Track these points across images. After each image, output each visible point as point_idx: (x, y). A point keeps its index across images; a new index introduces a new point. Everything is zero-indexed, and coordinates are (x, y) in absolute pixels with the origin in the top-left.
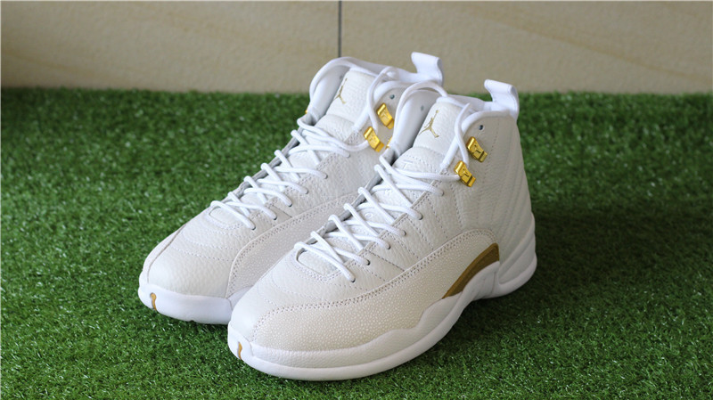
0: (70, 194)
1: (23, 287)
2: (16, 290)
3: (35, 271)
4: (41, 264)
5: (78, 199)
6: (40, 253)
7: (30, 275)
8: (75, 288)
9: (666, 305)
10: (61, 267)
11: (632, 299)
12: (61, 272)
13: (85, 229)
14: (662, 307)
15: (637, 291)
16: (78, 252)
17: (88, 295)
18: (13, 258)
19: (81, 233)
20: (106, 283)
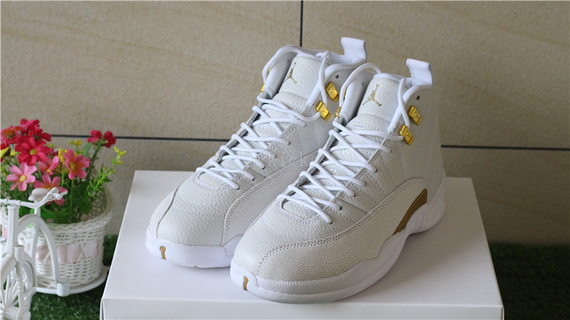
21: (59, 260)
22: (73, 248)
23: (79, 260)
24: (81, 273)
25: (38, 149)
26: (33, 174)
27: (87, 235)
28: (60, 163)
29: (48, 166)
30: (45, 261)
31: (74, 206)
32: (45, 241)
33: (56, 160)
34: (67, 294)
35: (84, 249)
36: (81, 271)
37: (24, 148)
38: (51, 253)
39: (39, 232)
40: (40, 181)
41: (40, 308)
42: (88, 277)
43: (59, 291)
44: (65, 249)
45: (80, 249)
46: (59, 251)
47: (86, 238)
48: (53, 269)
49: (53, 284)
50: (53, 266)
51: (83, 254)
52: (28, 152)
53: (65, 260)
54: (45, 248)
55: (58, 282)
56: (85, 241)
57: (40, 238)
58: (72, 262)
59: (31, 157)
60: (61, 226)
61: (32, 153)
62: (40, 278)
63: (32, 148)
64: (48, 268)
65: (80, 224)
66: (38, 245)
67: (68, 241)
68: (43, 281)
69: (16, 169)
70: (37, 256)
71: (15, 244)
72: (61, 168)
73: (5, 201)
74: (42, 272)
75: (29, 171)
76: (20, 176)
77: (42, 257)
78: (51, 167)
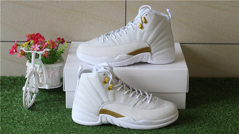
1: (36, 128)
2: (34, 129)
4: (41, 122)
5: (51, 105)
6: (40, 119)
7: (38, 125)
8: (51, 128)
9: (221, 132)
10: (47, 123)
11: (211, 131)
16: (52, 119)
17: (55, 130)
18: (33, 120)
19: (52, 114)
20: (60, 126)
21: (47, 77)
22: (51, 73)
23: (53, 77)
24: (54, 82)
25: (41, 39)
26: (39, 47)
27: (56, 69)
28: (48, 44)
29: (43, 46)
31: (52, 59)
32: (43, 70)
33: (46, 43)
34: (49, 89)
35: (55, 74)
36: (54, 81)
37: (36, 38)
38: (44, 74)
39: (41, 66)
40: (41, 49)
41: (40, 95)
42: (56, 84)
43: (47, 87)
44: (49, 72)
45: (54, 74)
46: (47, 73)
47: (56, 70)
48: (45, 80)
52: (37, 39)
53: (49, 77)
54: (42, 73)
55: (47, 84)
57: (41, 69)
58: (51, 77)
59: (38, 41)
60: (48, 65)
61: (39, 40)
62: (41, 83)
63: (39, 38)
64: (43, 80)
65: (54, 65)
66: (40, 72)
67: (50, 70)
68: (41, 85)
69: (33, 46)
70: (39, 76)
71: (34, 66)
72: (48, 46)
73: (31, 51)
74: (40, 81)
75: (37, 47)
76: (34, 49)
77: (41, 76)
78: (45, 45)
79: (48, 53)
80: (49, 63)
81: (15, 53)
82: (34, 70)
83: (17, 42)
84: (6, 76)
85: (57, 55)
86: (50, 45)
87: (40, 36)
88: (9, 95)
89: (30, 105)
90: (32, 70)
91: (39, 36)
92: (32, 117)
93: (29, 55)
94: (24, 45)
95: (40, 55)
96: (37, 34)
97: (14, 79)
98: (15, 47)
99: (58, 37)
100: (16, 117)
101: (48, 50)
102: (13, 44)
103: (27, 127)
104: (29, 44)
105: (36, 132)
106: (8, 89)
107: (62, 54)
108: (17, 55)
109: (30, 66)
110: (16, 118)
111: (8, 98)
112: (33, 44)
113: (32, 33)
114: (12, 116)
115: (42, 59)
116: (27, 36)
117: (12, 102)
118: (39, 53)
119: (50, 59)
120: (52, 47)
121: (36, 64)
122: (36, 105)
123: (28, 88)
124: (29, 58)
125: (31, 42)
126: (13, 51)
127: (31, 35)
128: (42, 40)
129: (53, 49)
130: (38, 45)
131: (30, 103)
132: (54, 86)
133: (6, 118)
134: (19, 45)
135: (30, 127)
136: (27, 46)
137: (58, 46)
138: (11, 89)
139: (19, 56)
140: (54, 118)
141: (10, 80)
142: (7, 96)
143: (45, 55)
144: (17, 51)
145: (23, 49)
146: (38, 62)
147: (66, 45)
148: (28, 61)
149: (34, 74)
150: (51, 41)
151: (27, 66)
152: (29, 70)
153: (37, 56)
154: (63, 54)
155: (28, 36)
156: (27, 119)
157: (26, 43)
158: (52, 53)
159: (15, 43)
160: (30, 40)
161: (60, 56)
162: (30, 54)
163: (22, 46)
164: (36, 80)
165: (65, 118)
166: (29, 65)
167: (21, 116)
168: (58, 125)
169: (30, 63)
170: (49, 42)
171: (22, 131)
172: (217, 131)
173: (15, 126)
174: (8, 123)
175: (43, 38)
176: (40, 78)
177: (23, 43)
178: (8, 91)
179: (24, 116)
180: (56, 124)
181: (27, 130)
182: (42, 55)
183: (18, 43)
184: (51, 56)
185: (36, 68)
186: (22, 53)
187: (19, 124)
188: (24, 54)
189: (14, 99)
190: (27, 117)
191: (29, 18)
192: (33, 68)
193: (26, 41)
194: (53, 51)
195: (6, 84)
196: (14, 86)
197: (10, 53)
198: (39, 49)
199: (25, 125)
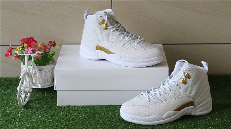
0: (41, 102)
1: (30, 124)
2: (28, 125)
3: (33, 120)
4: (35, 119)
5: (44, 103)
6: (34, 116)
7: (32, 121)
8: (44, 124)
10: (40, 119)
11: (191, 124)
12: (40, 120)
13: (46, 110)
14: (198, 125)
15: (192, 122)
16: (44, 116)
17: (48, 125)
18: (27, 117)
20: (52, 122)
21: (40, 78)
22: (44, 73)
23: (46, 77)
24: (46, 82)
25: (33, 42)
26: (32, 50)
27: (48, 69)
28: (40, 47)
29: (36, 49)
30: (35, 78)
31: (44, 61)
32: (36, 71)
33: (39, 46)
34: (42, 88)
35: (47, 74)
36: (46, 81)
37: (29, 42)
38: (37, 75)
39: (34, 68)
40: (34, 52)
41: (34, 94)
42: (48, 83)
43: (40, 87)
44: (41, 73)
46: (39, 74)
47: (48, 71)
48: (38, 80)
49: (38, 85)
50: (38, 79)
51: (47, 76)
52: (30, 43)
53: (42, 77)
54: (35, 74)
55: (40, 84)
56: (47, 72)
57: (34, 70)
58: (43, 78)
59: (31, 44)
60: (40, 66)
61: (31, 43)
62: (34, 83)
63: (31, 42)
64: (36, 80)
65: (46, 66)
66: (33, 73)
67: (42, 71)
68: (35, 84)
69: (26, 49)
70: (33, 76)
71: (27, 67)
72: (40, 49)
73: (24, 54)
74: (34, 81)
75: (30, 50)
76: (27, 51)
77: (34, 77)
78: (37, 48)
79: (40, 55)
80: (42, 65)
81: (10, 56)
82: (28, 71)
83: (12, 45)
84: (3, 78)
85: (49, 57)
86: (42, 48)
87: (33, 40)
88: (6, 94)
89: (24, 103)
90: (25, 71)
91: (31, 40)
92: (26, 114)
93: (23, 58)
94: (18, 48)
95: (33, 57)
96: (30, 38)
97: (9, 80)
98: (10, 51)
99: (50, 40)
100: (12, 114)
101: (40, 52)
102: (8, 48)
103: (21, 124)
104: (23, 47)
105: (30, 128)
106: (4, 90)
107: (53, 56)
108: (13, 58)
109: (24, 68)
110: (12, 116)
111: (4, 97)
112: (26, 47)
113: (26, 38)
114: (8, 114)
115: (35, 61)
116: (20, 40)
117: (8, 101)
118: (32, 55)
119: (42, 61)
120: (44, 50)
121: (29, 65)
122: (30, 103)
123: (22, 88)
124: (23, 60)
125: (25, 46)
126: (8, 54)
127: (24, 39)
128: (34, 44)
129: (45, 51)
130: (31, 48)
131: (24, 102)
132: (47, 86)
133: (3, 115)
134: (14, 49)
135: (24, 123)
136: (21, 49)
137: (50, 48)
138: (7, 89)
139: (14, 58)
140: (47, 115)
141: (6, 81)
142: (4, 95)
143: (37, 57)
144: (12, 54)
145: (17, 52)
146: (32, 64)
147: (57, 48)
148: (22, 63)
149: (28, 74)
150: (43, 45)
151: (21, 67)
152: (23, 71)
153: (30, 58)
154: (55, 56)
155: (22, 40)
156: (21, 116)
157: (20, 47)
158: (44, 54)
159: (10, 47)
160: (24, 44)
161: (51, 57)
162: (24, 56)
163: (16, 49)
164: (29, 80)
165: (57, 114)
166: (23, 66)
167: (17, 114)
168: (50, 121)
169: (24, 65)
170: (41, 45)
171: (17, 127)
172: (196, 124)
173: (11, 123)
174: (4, 120)
175: (36, 42)
176: (33, 79)
177: (18, 46)
178: (5, 91)
179: (19, 113)
180: (48, 120)
181: (22, 126)
182: (35, 58)
183: (13, 47)
184: (43, 58)
185: (29, 69)
186: (16, 56)
187: (15, 121)
188: (18, 57)
189: (10, 99)
190: (22, 114)
191: (23, 24)
192: (27, 69)
193: (20, 44)
194: (45, 53)
195: (3, 84)
196: (10, 86)
197: (5, 56)
198: (32, 52)
199: (20, 121)
